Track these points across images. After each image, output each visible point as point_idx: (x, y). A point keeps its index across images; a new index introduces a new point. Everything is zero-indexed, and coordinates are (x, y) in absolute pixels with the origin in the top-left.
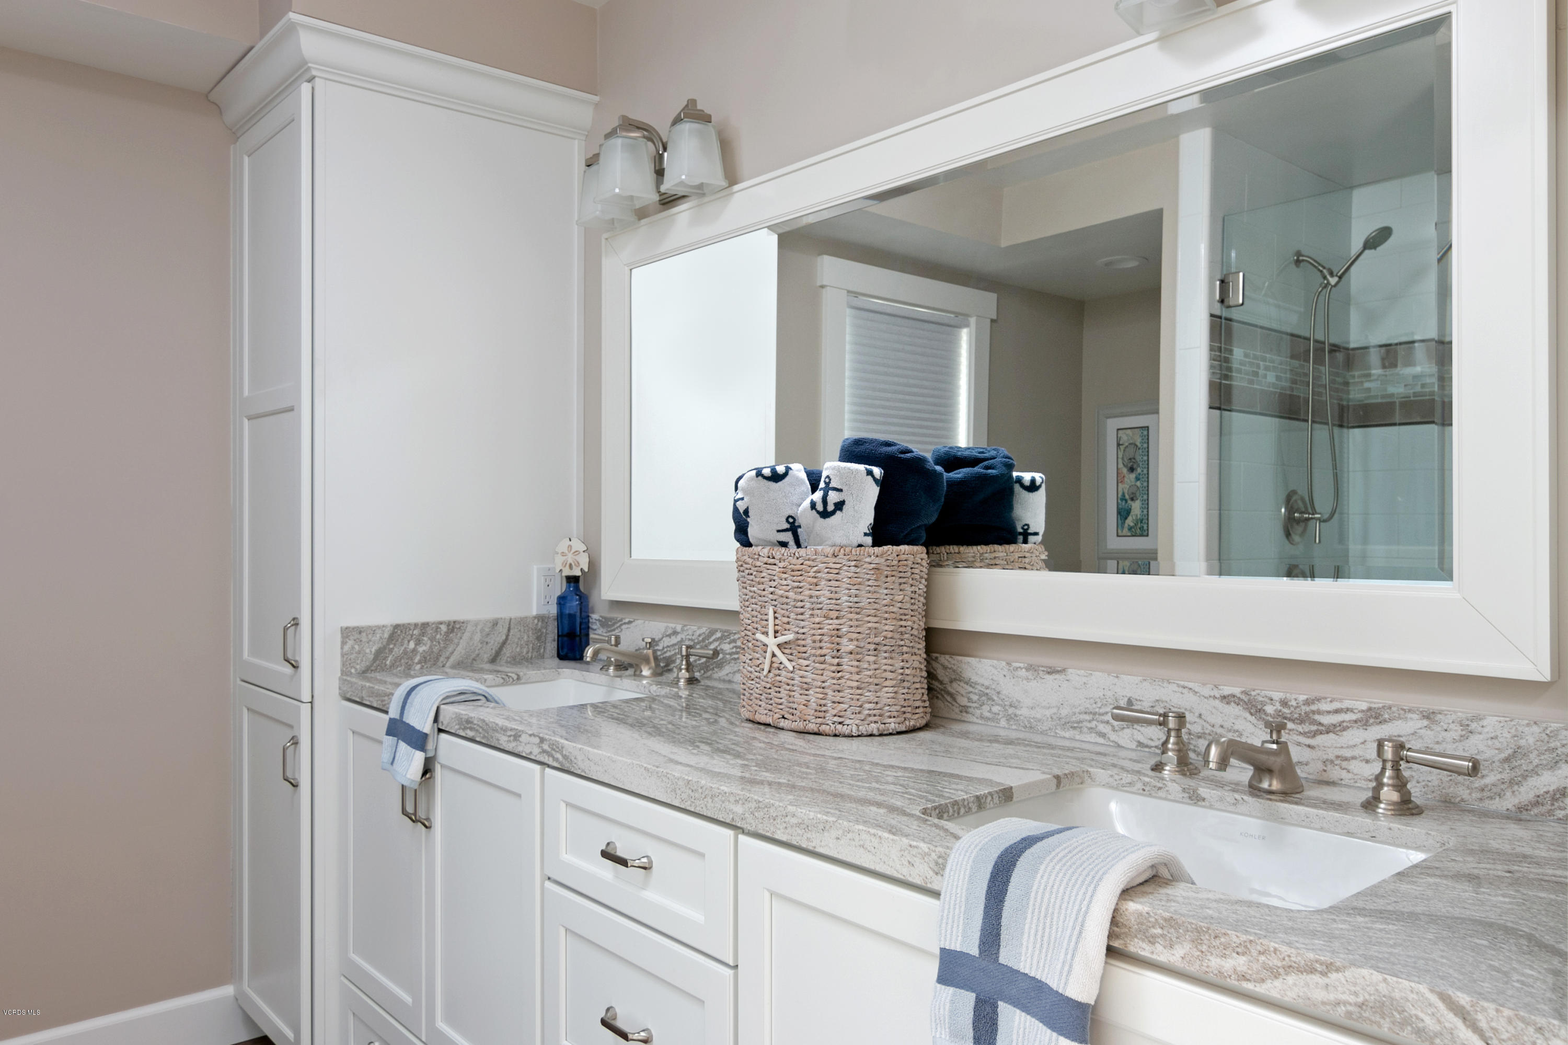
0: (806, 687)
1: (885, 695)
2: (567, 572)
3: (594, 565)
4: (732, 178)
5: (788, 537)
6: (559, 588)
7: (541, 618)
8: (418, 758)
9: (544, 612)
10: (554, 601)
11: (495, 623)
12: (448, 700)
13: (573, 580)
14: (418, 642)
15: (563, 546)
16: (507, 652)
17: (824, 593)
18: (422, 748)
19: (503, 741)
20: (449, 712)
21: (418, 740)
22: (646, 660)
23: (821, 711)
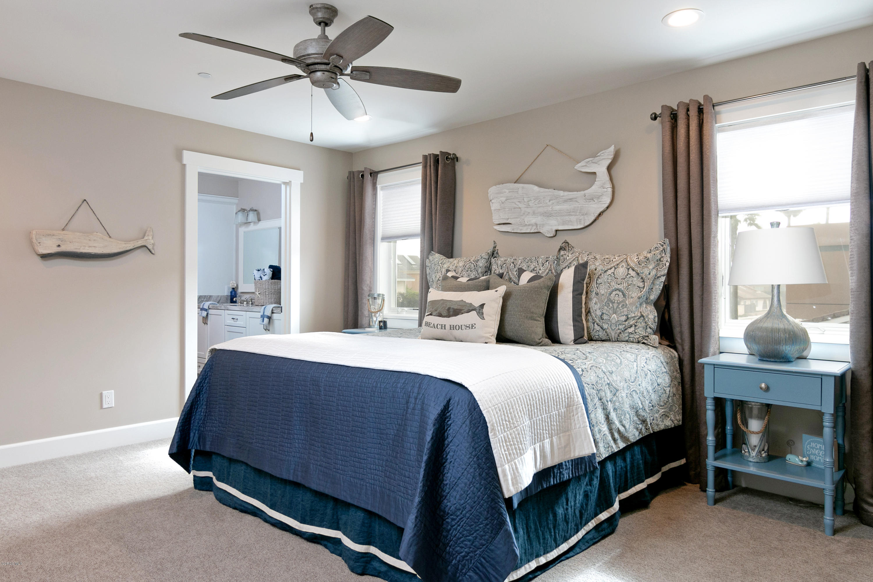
0: (262, 299)
1: (273, 300)
2: (232, 287)
3: (237, 285)
4: (259, 220)
5: (260, 279)
6: (231, 290)
7: (227, 296)
8: (206, 313)
9: (228, 294)
10: (230, 292)
11: (218, 296)
12: (210, 304)
13: (233, 289)
14: (204, 299)
15: (231, 282)
16: (221, 301)
17: (264, 286)
18: (206, 311)
19: (219, 308)
20: (210, 306)
21: (206, 310)
22: (245, 301)
23: (264, 302)
